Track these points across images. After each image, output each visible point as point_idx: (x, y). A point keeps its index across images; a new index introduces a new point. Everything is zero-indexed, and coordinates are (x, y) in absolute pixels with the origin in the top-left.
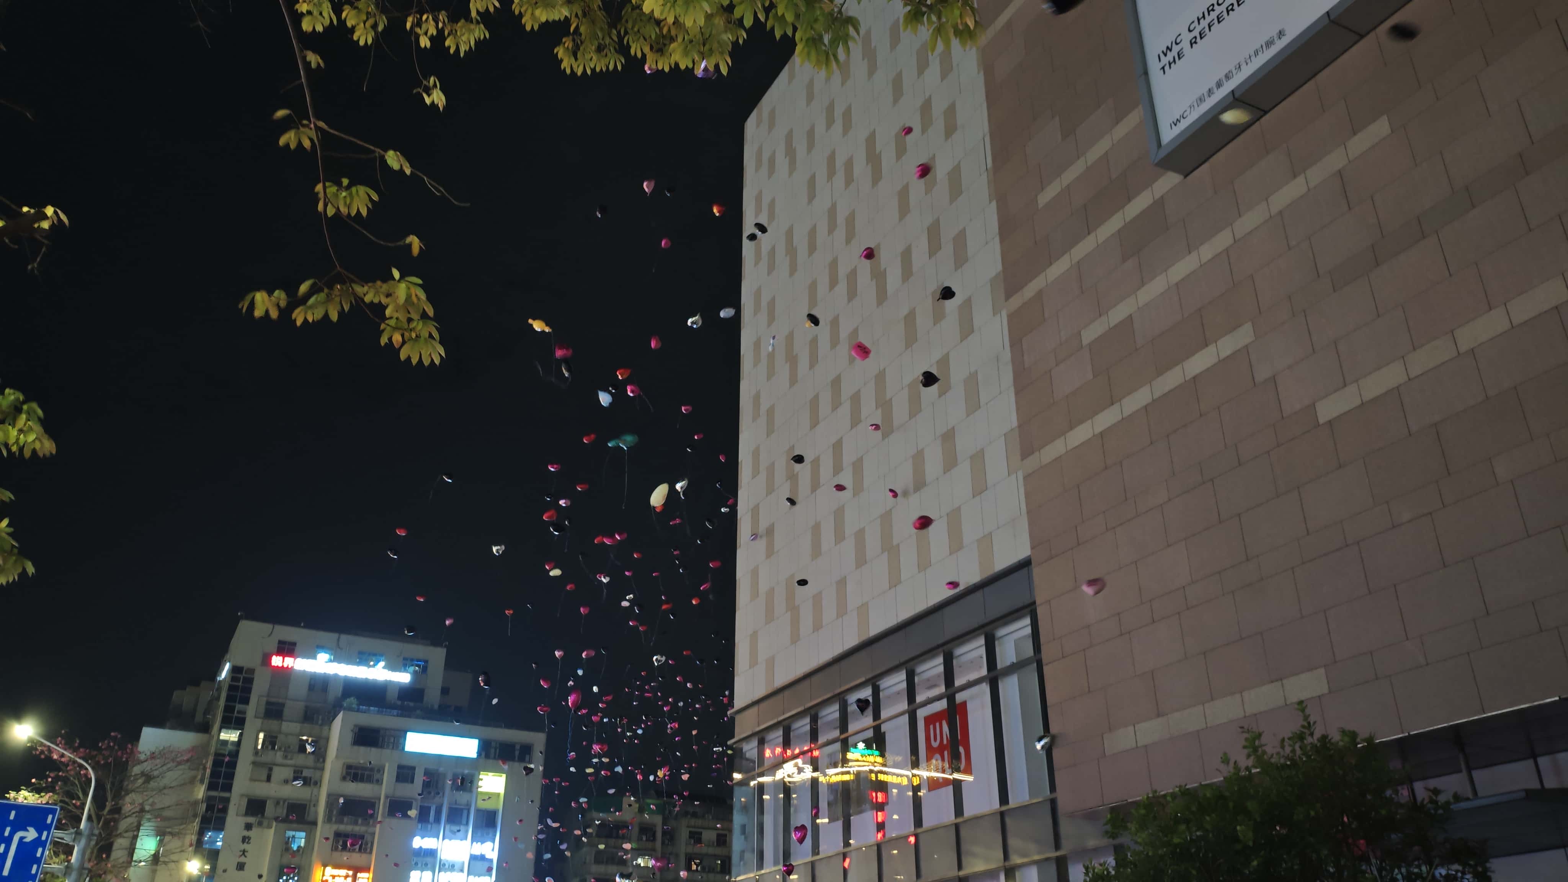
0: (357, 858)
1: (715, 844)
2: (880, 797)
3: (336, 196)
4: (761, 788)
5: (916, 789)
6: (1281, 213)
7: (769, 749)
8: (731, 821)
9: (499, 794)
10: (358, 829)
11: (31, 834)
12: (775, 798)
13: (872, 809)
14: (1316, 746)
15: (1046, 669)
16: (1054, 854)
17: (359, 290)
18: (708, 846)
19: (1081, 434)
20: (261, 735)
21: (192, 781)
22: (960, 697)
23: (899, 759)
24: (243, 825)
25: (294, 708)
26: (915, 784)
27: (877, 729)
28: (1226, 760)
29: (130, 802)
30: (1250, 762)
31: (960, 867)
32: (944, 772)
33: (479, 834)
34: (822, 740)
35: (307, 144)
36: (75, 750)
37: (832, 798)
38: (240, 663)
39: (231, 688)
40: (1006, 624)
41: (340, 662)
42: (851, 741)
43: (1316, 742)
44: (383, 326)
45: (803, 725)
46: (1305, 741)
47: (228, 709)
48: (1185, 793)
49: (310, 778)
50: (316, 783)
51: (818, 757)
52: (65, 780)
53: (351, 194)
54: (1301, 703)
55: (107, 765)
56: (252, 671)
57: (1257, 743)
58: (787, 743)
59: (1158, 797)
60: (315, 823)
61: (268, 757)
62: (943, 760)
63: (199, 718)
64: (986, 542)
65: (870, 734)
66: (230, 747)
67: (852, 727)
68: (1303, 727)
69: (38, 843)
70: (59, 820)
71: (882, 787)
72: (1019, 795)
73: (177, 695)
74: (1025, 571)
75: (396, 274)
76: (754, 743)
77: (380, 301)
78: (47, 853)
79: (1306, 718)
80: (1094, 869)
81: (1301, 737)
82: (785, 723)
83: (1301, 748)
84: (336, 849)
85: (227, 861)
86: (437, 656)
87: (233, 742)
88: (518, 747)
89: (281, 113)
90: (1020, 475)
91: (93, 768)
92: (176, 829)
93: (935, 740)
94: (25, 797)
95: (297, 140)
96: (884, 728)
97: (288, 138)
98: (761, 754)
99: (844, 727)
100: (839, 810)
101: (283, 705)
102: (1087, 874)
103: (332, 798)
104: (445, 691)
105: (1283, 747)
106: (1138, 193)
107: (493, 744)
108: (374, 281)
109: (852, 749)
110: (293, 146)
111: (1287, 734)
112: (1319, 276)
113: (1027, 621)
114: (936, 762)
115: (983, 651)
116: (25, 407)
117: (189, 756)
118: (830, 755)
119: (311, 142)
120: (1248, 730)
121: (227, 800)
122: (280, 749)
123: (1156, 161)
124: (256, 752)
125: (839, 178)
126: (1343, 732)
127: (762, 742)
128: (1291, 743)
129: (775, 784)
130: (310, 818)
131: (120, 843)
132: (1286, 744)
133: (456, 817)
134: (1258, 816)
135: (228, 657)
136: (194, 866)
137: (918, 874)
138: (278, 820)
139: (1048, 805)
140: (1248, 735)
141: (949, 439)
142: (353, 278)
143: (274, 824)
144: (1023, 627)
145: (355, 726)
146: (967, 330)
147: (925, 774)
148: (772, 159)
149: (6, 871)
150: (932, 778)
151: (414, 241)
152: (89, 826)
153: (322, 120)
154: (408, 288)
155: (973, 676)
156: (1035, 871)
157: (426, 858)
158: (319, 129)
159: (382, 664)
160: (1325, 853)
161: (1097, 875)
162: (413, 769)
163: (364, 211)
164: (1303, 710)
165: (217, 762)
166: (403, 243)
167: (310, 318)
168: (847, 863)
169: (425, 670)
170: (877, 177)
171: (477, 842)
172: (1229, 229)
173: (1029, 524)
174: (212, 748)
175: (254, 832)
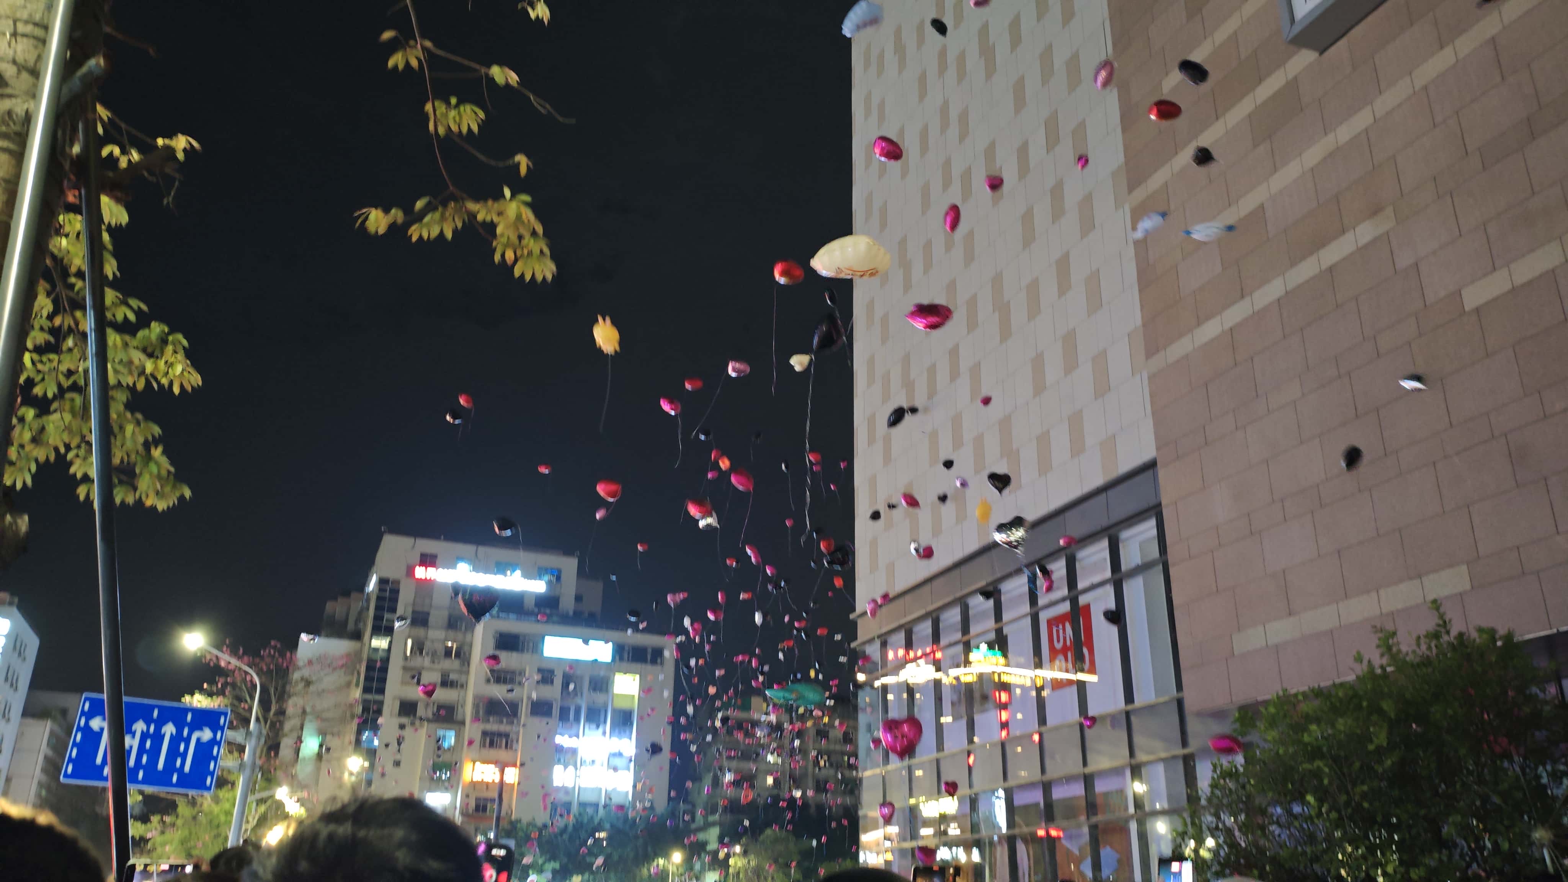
0: (502, 754)
1: (842, 740)
2: (1004, 697)
3: (446, 116)
4: (885, 689)
5: (1039, 690)
6: (1425, 88)
7: (892, 650)
8: (856, 719)
9: (633, 696)
10: (504, 728)
11: (206, 735)
12: (898, 697)
13: (996, 708)
14: (1453, 644)
15: (1172, 571)
16: (1181, 752)
17: (472, 206)
18: (835, 743)
19: (1211, 330)
20: (410, 642)
21: (348, 685)
22: (1083, 600)
23: (1022, 660)
24: (398, 726)
25: (438, 617)
26: (1038, 686)
27: (999, 632)
28: (1359, 659)
29: (292, 706)
30: (1385, 661)
31: (1085, 763)
32: (1067, 671)
33: (617, 731)
34: (944, 641)
35: (414, 63)
36: (240, 658)
37: (955, 698)
38: (386, 574)
39: (379, 598)
40: (1131, 526)
41: (477, 572)
42: (972, 643)
43: (1452, 639)
44: (494, 244)
45: (925, 628)
46: (1441, 640)
47: (378, 618)
48: (1318, 693)
49: (457, 682)
50: (462, 686)
51: (940, 660)
52: (234, 685)
53: (459, 113)
54: (1435, 601)
55: (270, 671)
56: (397, 582)
57: (1391, 641)
58: (909, 645)
59: (1290, 695)
60: (463, 723)
61: (418, 662)
62: (1066, 660)
63: (351, 626)
64: (1109, 445)
65: (992, 636)
66: (381, 653)
67: (974, 630)
68: (1439, 625)
69: (213, 742)
70: (231, 722)
71: (1005, 687)
72: (1144, 695)
73: (330, 606)
74: (1150, 473)
75: (507, 192)
76: (877, 644)
77: (492, 219)
78: (222, 750)
79: (1441, 616)
80: (1221, 766)
81: (1436, 636)
82: (907, 627)
83: (1436, 646)
84: (484, 746)
85: (386, 759)
86: (569, 565)
87: (384, 650)
88: (650, 651)
89: (387, 35)
90: (1145, 376)
91: (258, 674)
92: (335, 730)
93: (1058, 641)
94: (198, 701)
95: (404, 61)
96: (1006, 631)
97: (396, 60)
98: (884, 656)
99: (965, 629)
100: (963, 709)
101: (428, 614)
102: (1215, 771)
103: (477, 699)
104: (578, 598)
105: (1419, 645)
106: (1269, 74)
107: (626, 648)
108: (485, 200)
109: (974, 650)
110: (401, 67)
111: (1423, 632)
112: (1467, 153)
113: (1152, 523)
114: (1059, 662)
115: (1106, 554)
116: (170, 338)
117: (344, 661)
118: (953, 657)
119: (419, 63)
120: (1381, 628)
121: (381, 703)
122: (427, 654)
123: (1289, 38)
124: (406, 658)
125: (951, 72)
126: (1480, 630)
127: (884, 644)
128: (1427, 641)
129: (899, 685)
130: (459, 717)
131: (286, 744)
132: (1423, 640)
133: (595, 716)
134: (1393, 715)
135: (375, 569)
136: (355, 764)
137: (1043, 771)
138: (429, 721)
139: (1175, 704)
140: (1380, 635)
141: (1070, 341)
142: (465, 196)
143: (426, 723)
144: (1148, 528)
145: (496, 632)
146: (1087, 225)
147: (1048, 674)
148: (881, 56)
149: (187, 768)
150: (1056, 679)
151: (522, 161)
152: (257, 728)
153: (430, 40)
154: (518, 208)
155: (1097, 579)
156: (1160, 768)
157: (568, 756)
158: (424, 48)
159: (518, 573)
160: (1463, 752)
161: (1225, 771)
162: (552, 672)
163: (475, 128)
164: (1437, 609)
165: (370, 667)
166: (511, 162)
167: (425, 236)
168: (971, 760)
169: (558, 578)
170: (990, 70)
171: (615, 739)
172: (1369, 108)
173: (1155, 425)
174: (365, 656)
175: (408, 732)
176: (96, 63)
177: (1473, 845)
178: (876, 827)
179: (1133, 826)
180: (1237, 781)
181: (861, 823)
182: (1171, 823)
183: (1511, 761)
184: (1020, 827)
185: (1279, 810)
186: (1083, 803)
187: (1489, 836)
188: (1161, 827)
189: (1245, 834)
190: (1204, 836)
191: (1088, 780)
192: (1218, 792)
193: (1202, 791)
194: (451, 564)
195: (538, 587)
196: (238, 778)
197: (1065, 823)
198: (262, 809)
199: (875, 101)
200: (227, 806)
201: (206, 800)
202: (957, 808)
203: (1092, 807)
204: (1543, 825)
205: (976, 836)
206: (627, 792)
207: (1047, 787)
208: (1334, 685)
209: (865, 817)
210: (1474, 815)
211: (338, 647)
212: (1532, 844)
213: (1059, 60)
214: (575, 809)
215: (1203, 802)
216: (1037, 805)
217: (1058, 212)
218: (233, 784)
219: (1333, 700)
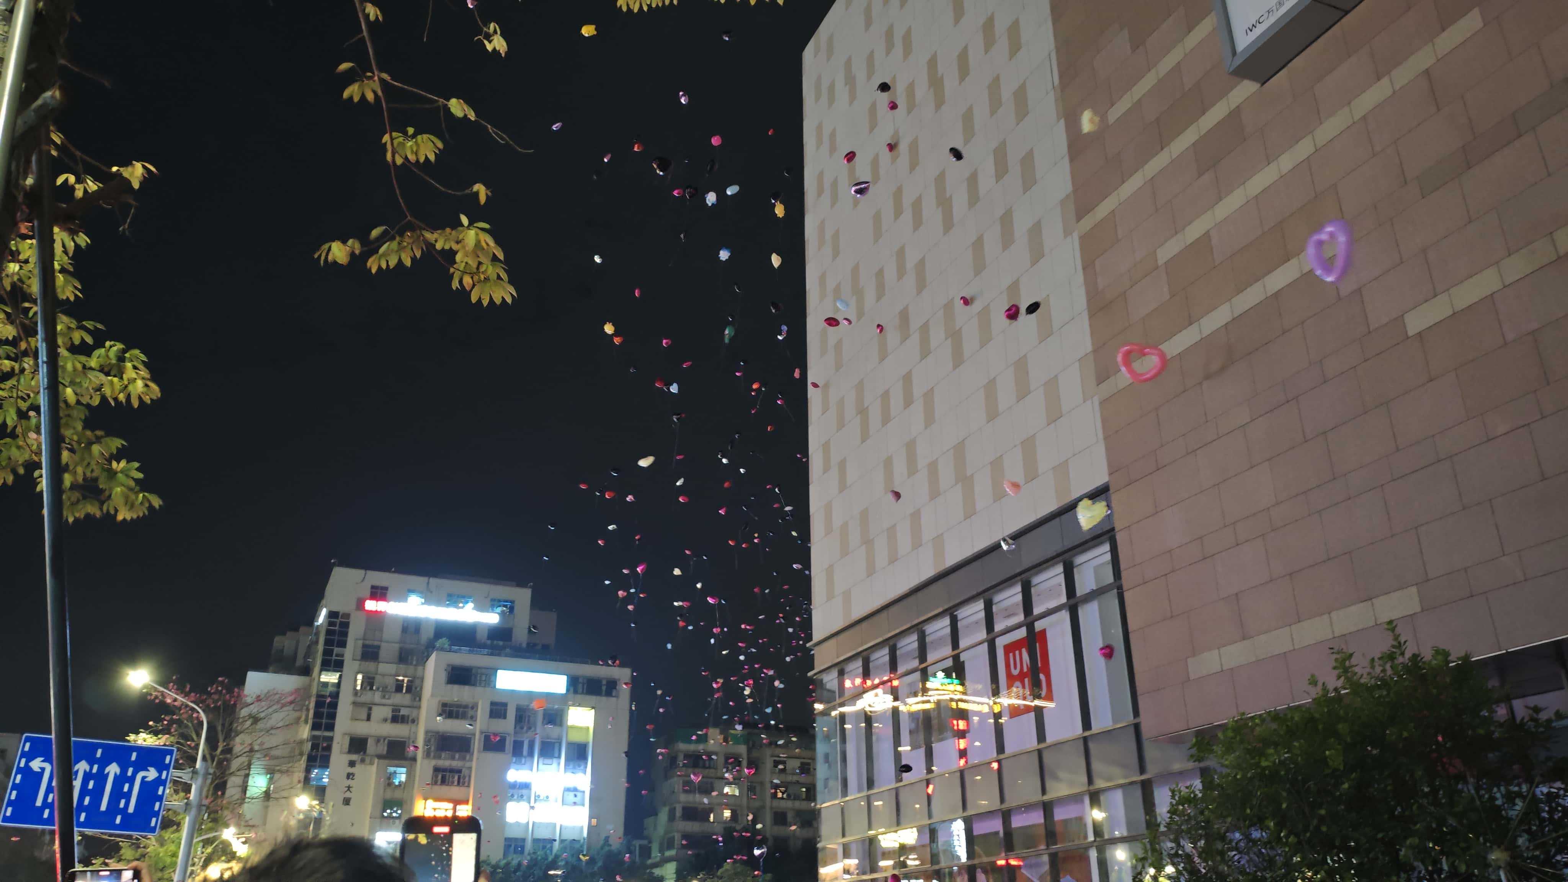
0: (455, 791)
1: (800, 772)
2: (962, 725)
3: (402, 145)
4: (843, 718)
5: (997, 716)
6: (1364, 118)
7: (849, 680)
8: (814, 749)
9: (588, 728)
10: (456, 764)
11: (152, 774)
12: (857, 727)
13: (954, 736)
14: (1407, 665)
15: (1127, 596)
16: (1139, 778)
17: (429, 236)
18: (794, 774)
20: (360, 677)
21: (297, 721)
22: (1039, 626)
23: (979, 687)
24: (347, 762)
25: (388, 650)
26: (996, 712)
27: (956, 658)
28: (1313, 682)
29: (240, 744)
30: (1340, 683)
31: (1044, 791)
32: (1024, 699)
33: (571, 765)
34: (901, 669)
35: (370, 97)
36: (186, 695)
37: (913, 726)
38: (336, 608)
39: (329, 632)
40: (1085, 551)
41: (429, 604)
42: (930, 670)
43: (1407, 661)
44: (452, 271)
45: (882, 656)
46: (1396, 661)
47: (327, 653)
48: (1275, 716)
49: (408, 717)
50: (413, 721)
51: (898, 687)
52: (180, 723)
53: (416, 142)
54: (1390, 622)
55: (217, 708)
56: (347, 616)
57: (1347, 664)
58: (866, 674)
59: (1247, 719)
60: (414, 759)
61: (367, 697)
62: (1024, 687)
63: (299, 662)
64: (1062, 470)
65: (949, 663)
66: (330, 689)
67: (931, 657)
68: (1393, 647)
69: (159, 782)
70: (177, 761)
71: (963, 714)
72: (1102, 721)
73: (279, 642)
74: (1103, 497)
75: (465, 220)
76: (834, 674)
77: (451, 247)
78: (167, 791)
79: (1396, 637)
80: (1180, 792)
81: (1391, 657)
82: (864, 654)
83: (1391, 667)
84: (435, 783)
85: (334, 797)
86: (523, 596)
87: (333, 684)
88: (604, 683)
89: (344, 66)
90: (1096, 400)
91: (204, 711)
92: (284, 768)
93: (1015, 668)
94: (144, 739)
95: (361, 93)
96: (963, 657)
97: (352, 91)
98: (841, 684)
99: (923, 657)
100: (921, 737)
101: (379, 647)
102: (1173, 797)
103: (431, 735)
104: (532, 630)
105: (1373, 667)
106: (1212, 105)
107: (581, 680)
108: (443, 228)
109: (931, 679)
110: (356, 99)
111: (1377, 655)
112: (1406, 181)
113: (1106, 547)
114: (1016, 689)
115: (1061, 579)
117: (293, 697)
118: (910, 685)
119: (375, 95)
120: (1339, 650)
121: (331, 739)
122: (378, 689)
123: (1231, 69)
124: (356, 693)
125: (901, 103)
126: (1435, 651)
127: (842, 673)
128: (1381, 663)
129: (857, 714)
130: (410, 754)
131: (233, 782)
132: (1376, 664)
133: (549, 750)
134: (1349, 740)
135: (324, 602)
136: (303, 802)
137: (1002, 800)
138: (380, 757)
139: (1132, 729)
140: (1338, 656)
141: (1021, 366)
142: (423, 226)
143: (376, 760)
144: (1103, 553)
145: (448, 665)
146: (1037, 253)
147: (1006, 701)
148: (832, 88)
149: (131, 810)
150: (1013, 705)
151: (480, 189)
152: (204, 766)
153: (386, 72)
154: (477, 234)
155: (1052, 604)
156: (1118, 797)
157: (521, 790)
158: (382, 81)
159: (471, 605)
160: (1419, 773)
161: (1184, 797)
162: (505, 705)
163: (432, 158)
164: (1393, 630)
165: (319, 704)
166: (468, 191)
167: (384, 266)
168: (930, 790)
169: (511, 609)
170: (940, 102)
171: (569, 775)
172: (1309, 137)
173: (1107, 449)
174: (314, 691)
175: (357, 770)
176: (51, 95)
177: (1430, 868)
178: (834, 860)
179: (1093, 854)
180: (1195, 806)
181: (820, 855)
182: (1131, 850)
183: (1466, 782)
184: (980, 856)
185: (1237, 835)
186: (1042, 831)
187: (1447, 859)
188: (1121, 855)
189: (1205, 861)
190: (1164, 862)
191: (1047, 808)
192: (1177, 818)
193: (1161, 817)
194: (402, 597)
195: (492, 618)
196: (183, 818)
197: (1024, 852)
198: (209, 850)
199: (826, 132)
200: (172, 847)
201: (151, 842)
202: (916, 837)
203: (1051, 834)
204: (1499, 847)
205: (936, 867)
206: (582, 828)
207: (1006, 816)
208: (1289, 708)
209: (824, 848)
210: (1430, 839)
211: (286, 683)
212: (1487, 865)
213: (1007, 91)
214: (529, 846)
215: (1162, 829)
216: (997, 833)
217: (1007, 241)
218: (178, 825)
219: (1289, 724)
